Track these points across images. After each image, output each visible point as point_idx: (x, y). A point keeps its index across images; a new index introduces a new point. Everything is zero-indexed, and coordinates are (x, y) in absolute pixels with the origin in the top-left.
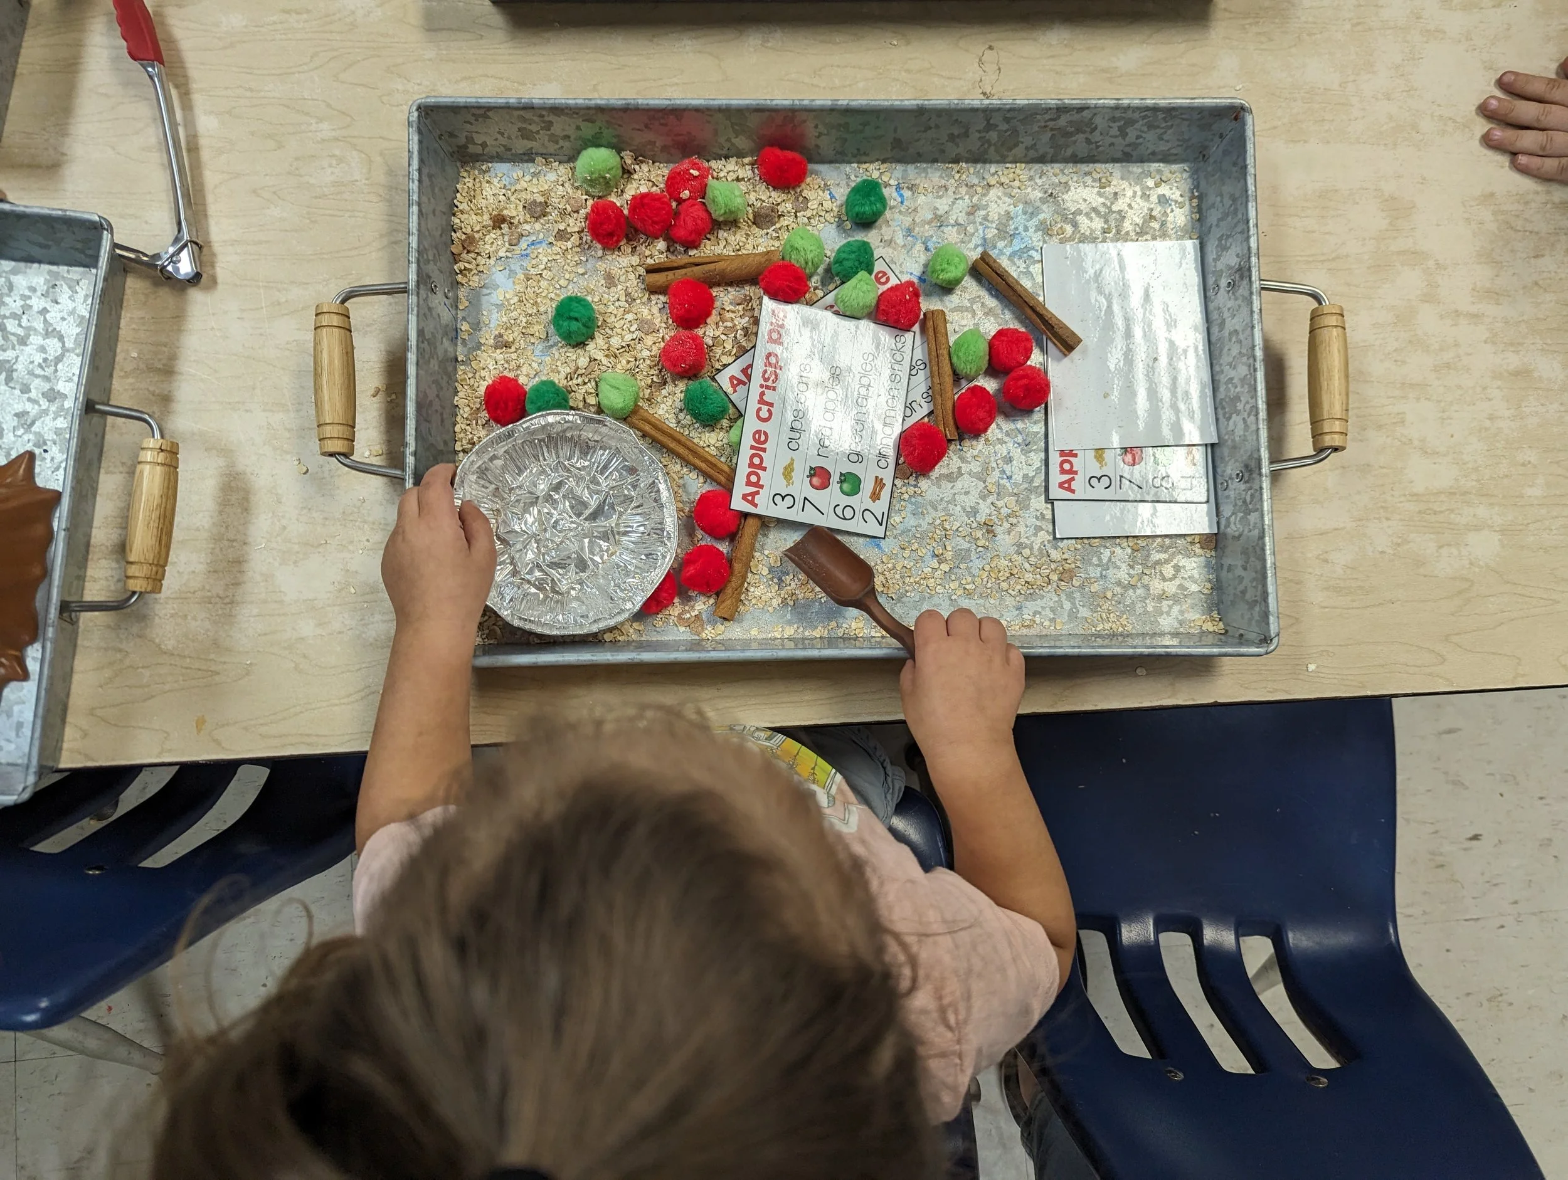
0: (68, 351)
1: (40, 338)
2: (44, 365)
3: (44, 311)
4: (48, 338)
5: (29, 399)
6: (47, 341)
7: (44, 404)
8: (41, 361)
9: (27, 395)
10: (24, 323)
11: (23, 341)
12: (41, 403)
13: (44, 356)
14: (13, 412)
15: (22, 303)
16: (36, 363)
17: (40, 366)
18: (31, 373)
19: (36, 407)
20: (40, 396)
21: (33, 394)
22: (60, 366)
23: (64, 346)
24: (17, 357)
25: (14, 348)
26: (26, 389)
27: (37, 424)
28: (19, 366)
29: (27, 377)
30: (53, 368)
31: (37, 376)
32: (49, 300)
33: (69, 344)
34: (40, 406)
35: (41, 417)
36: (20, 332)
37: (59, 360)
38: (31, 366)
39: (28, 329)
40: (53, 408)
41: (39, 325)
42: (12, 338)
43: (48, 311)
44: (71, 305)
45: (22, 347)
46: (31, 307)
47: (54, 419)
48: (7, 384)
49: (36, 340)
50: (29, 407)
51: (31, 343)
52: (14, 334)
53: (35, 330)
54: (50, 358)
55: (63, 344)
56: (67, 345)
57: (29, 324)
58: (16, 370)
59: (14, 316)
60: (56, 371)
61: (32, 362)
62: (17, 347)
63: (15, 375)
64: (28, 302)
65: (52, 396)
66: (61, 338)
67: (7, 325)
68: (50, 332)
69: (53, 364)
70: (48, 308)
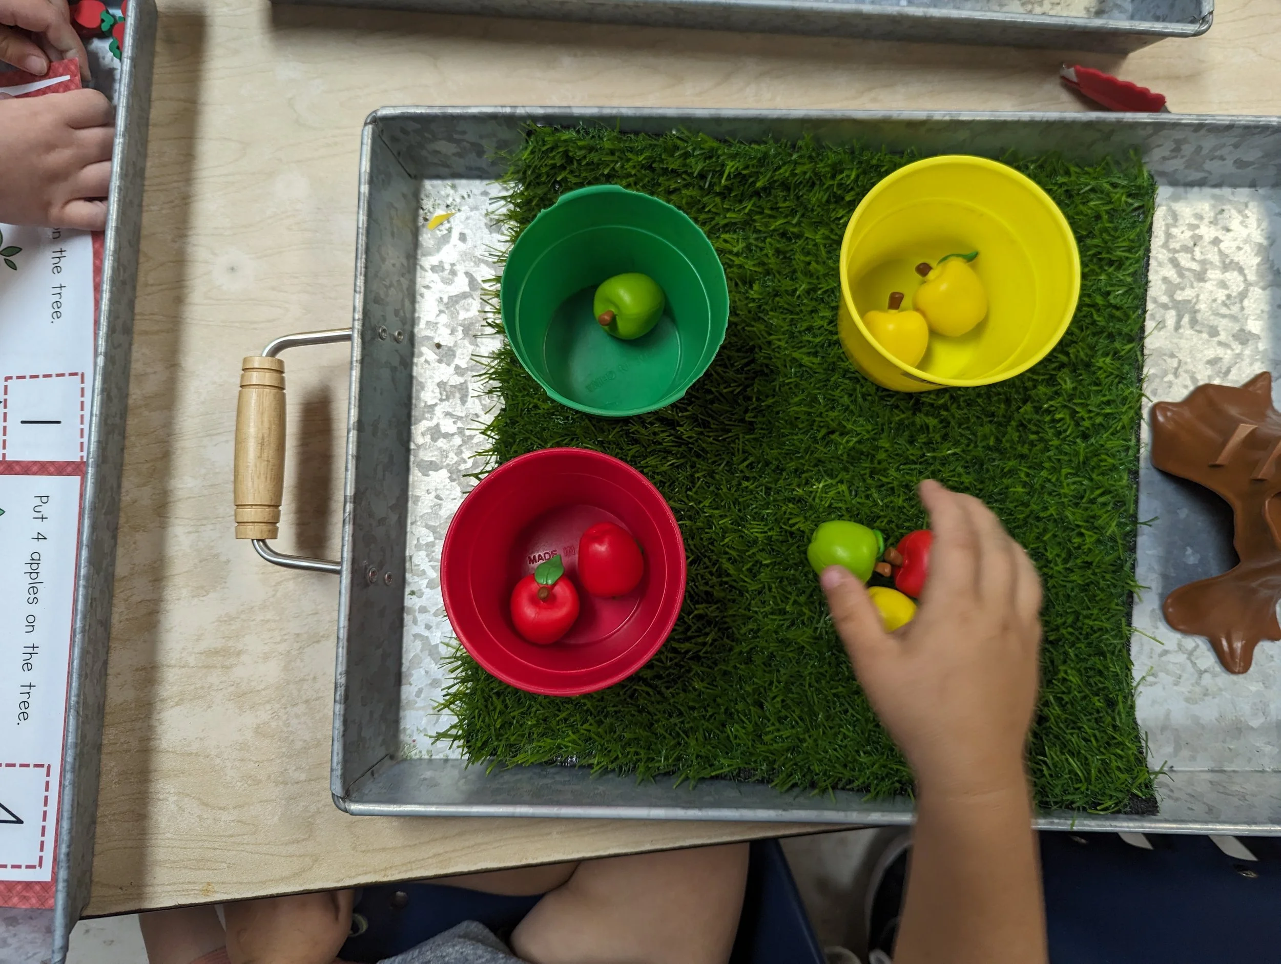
0: (1251, 284)
1: (1218, 272)
2: (1228, 302)
3: (1216, 241)
4: (1226, 271)
5: (1220, 343)
6: (1227, 274)
7: (1238, 348)
8: (1224, 298)
9: (1216, 339)
10: (1198, 255)
11: (1201, 277)
12: (1234, 347)
13: (1226, 292)
14: (1205, 359)
15: (1191, 233)
16: (1219, 301)
17: (1224, 304)
18: (1217, 314)
19: (1229, 352)
20: (1231, 338)
21: (1223, 337)
22: (1246, 303)
23: (1245, 280)
24: (1198, 296)
25: (1192, 287)
26: (1214, 332)
27: (1234, 371)
28: (1202, 306)
29: (1212, 318)
30: (1238, 305)
31: (1224, 316)
32: (1219, 227)
33: (1252, 277)
34: (1233, 350)
35: (1236, 363)
36: (1195, 266)
37: (1243, 295)
38: (1214, 305)
39: (1203, 262)
40: (1247, 352)
41: (1215, 258)
42: (1187, 273)
43: (1221, 241)
44: (1244, 233)
45: (1201, 284)
46: (1201, 237)
47: (1251, 364)
48: (1192, 328)
49: (1214, 274)
50: (1220, 352)
51: (1210, 279)
52: (1189, 270)
53: (1211, 263)
54: (1234, 294)
55: (1245, 276)
56: (1249, 277)
57: (1203, 257)
58: (1199, 311)
59: (1186, 249)
60: (1242, 309)
61: (1215, 300)
62: (1195, 284)
63: (1199, 317)
64: (1197, 232)
65: (1243, 337)
66: (1241, 270)
67: (1180, 259)
68: (1228, 265)
69: (1237, 300)
70: (1221, 237)
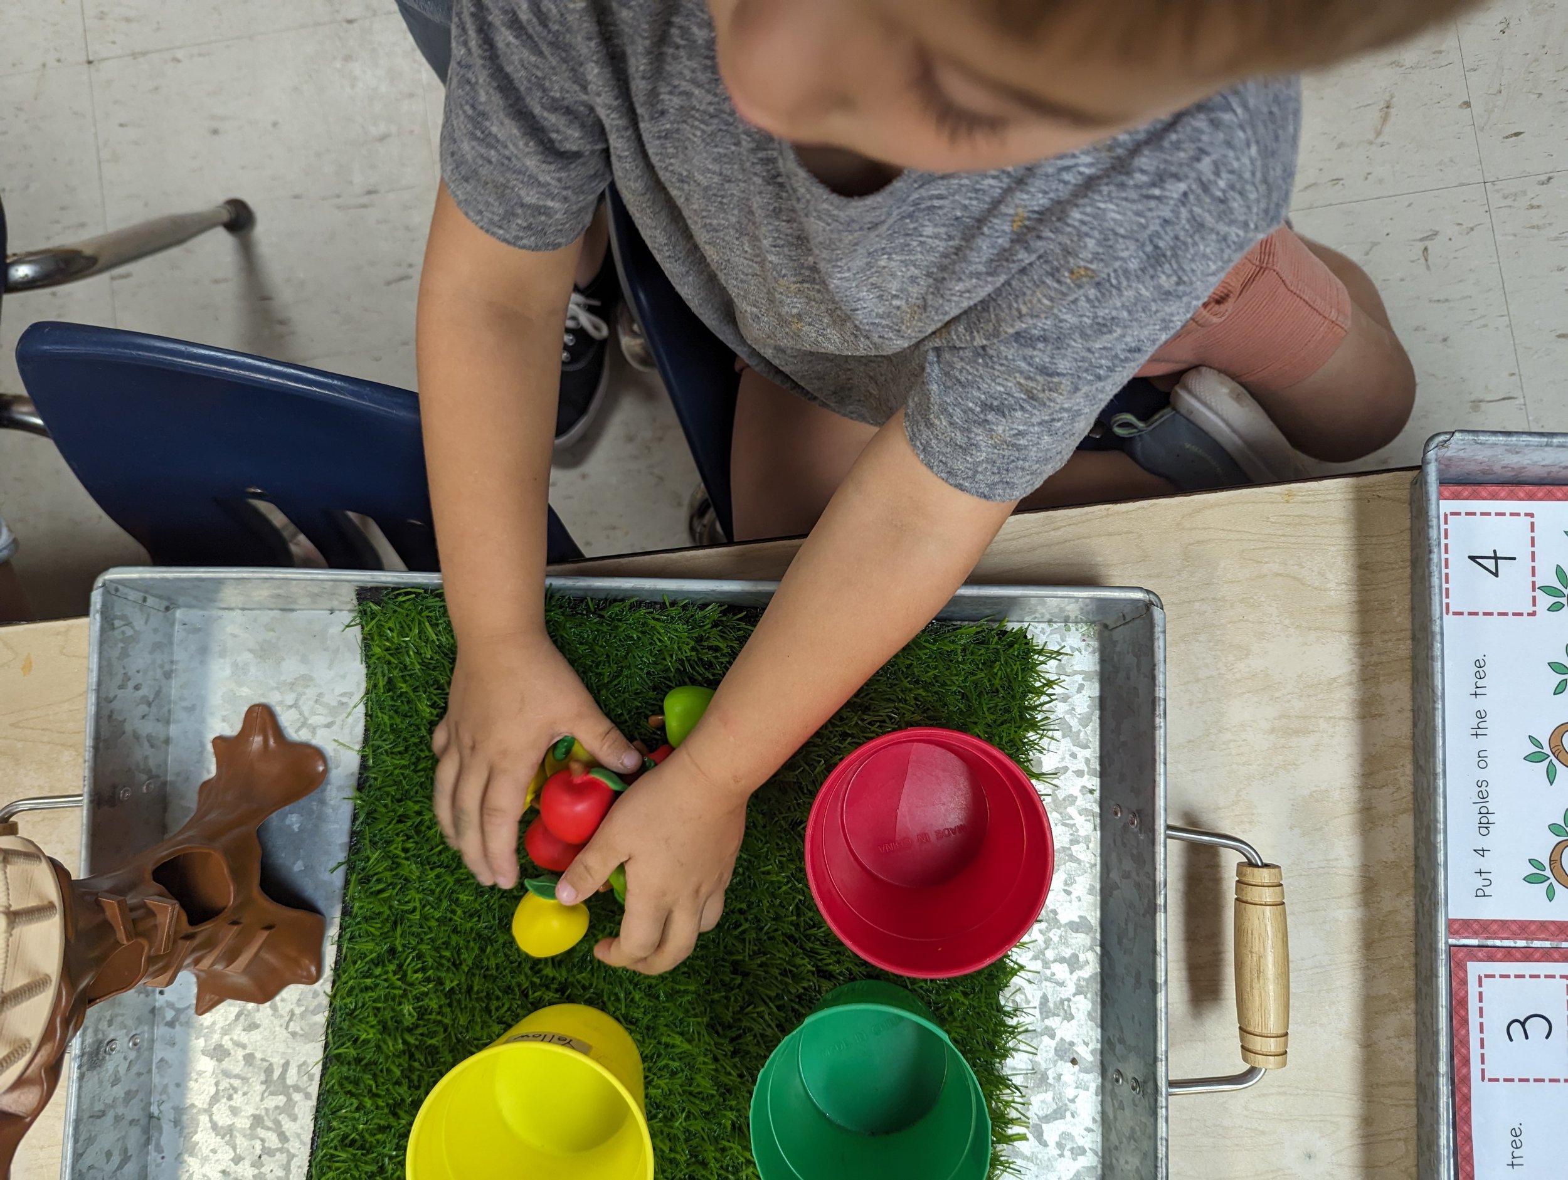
0: (205, 1111)
1: (239, 1126)
2: (231, 1091)
3: (237, 1160)
4: (230, 1126)
5: (244, 1047)
6: (230, 1123)
7: (226, 1042)
8: (235, 1096)
9: (247, 1051)
10: (258, 1145)
11: (257, 1120)
12: (230, 1043)
13: (232, 1103)
14: (261, 1029)
15: (263, 1170)
16: (240, 1093)
17: (235, 1090)
18: (245, 1080)
19: (235, 1038)
20: (232, 1052)
21: (240, 1053)
22: (213, 1090)
23: (211, 1116)
24: (262, 1100)
25: (267, 1110)
26: (249, 1059)
27: (232, 1016)
28: (259, 1088)
29: (249, 1075)
30: (221, 1088)
31: (237, 1076)
32: (233, 1176)
33: (204, 1119)
34: (231, 1039)
35: (229, 1025)
36: (261, 1132)
37: (215, 1099)
38: (245, 1089)
39: (252, 1137)
40: (216, 1036)
41: (240, 1141)
42: (269, 1124)
43: (232, 1160)
44: (207, 1169)
45: (258, 1112)
46: (253, 1165)
47: (214, 1023)
48: (271, 1064)
49: (243, 1123)
50: (244, 1038)
51: (248, 1118)
52: (269, 1129)
53: (244, 1136)
54: (225, 1100)
55: (211, 1120)
56: (207, 1118)
57: (253, 1142)
58: (262, 1083)
59: (270, 1152)
60: (217, 1084)
61: (245, 1094)
62: (263, 1113)
63: (263, 1077)
64: (257, 1171)
65: (219, 1053)
66: (214, 1126)
67: (277, 1141)
68: (227, 1133)
69: (221, 1094)
70: (232, 1165)
